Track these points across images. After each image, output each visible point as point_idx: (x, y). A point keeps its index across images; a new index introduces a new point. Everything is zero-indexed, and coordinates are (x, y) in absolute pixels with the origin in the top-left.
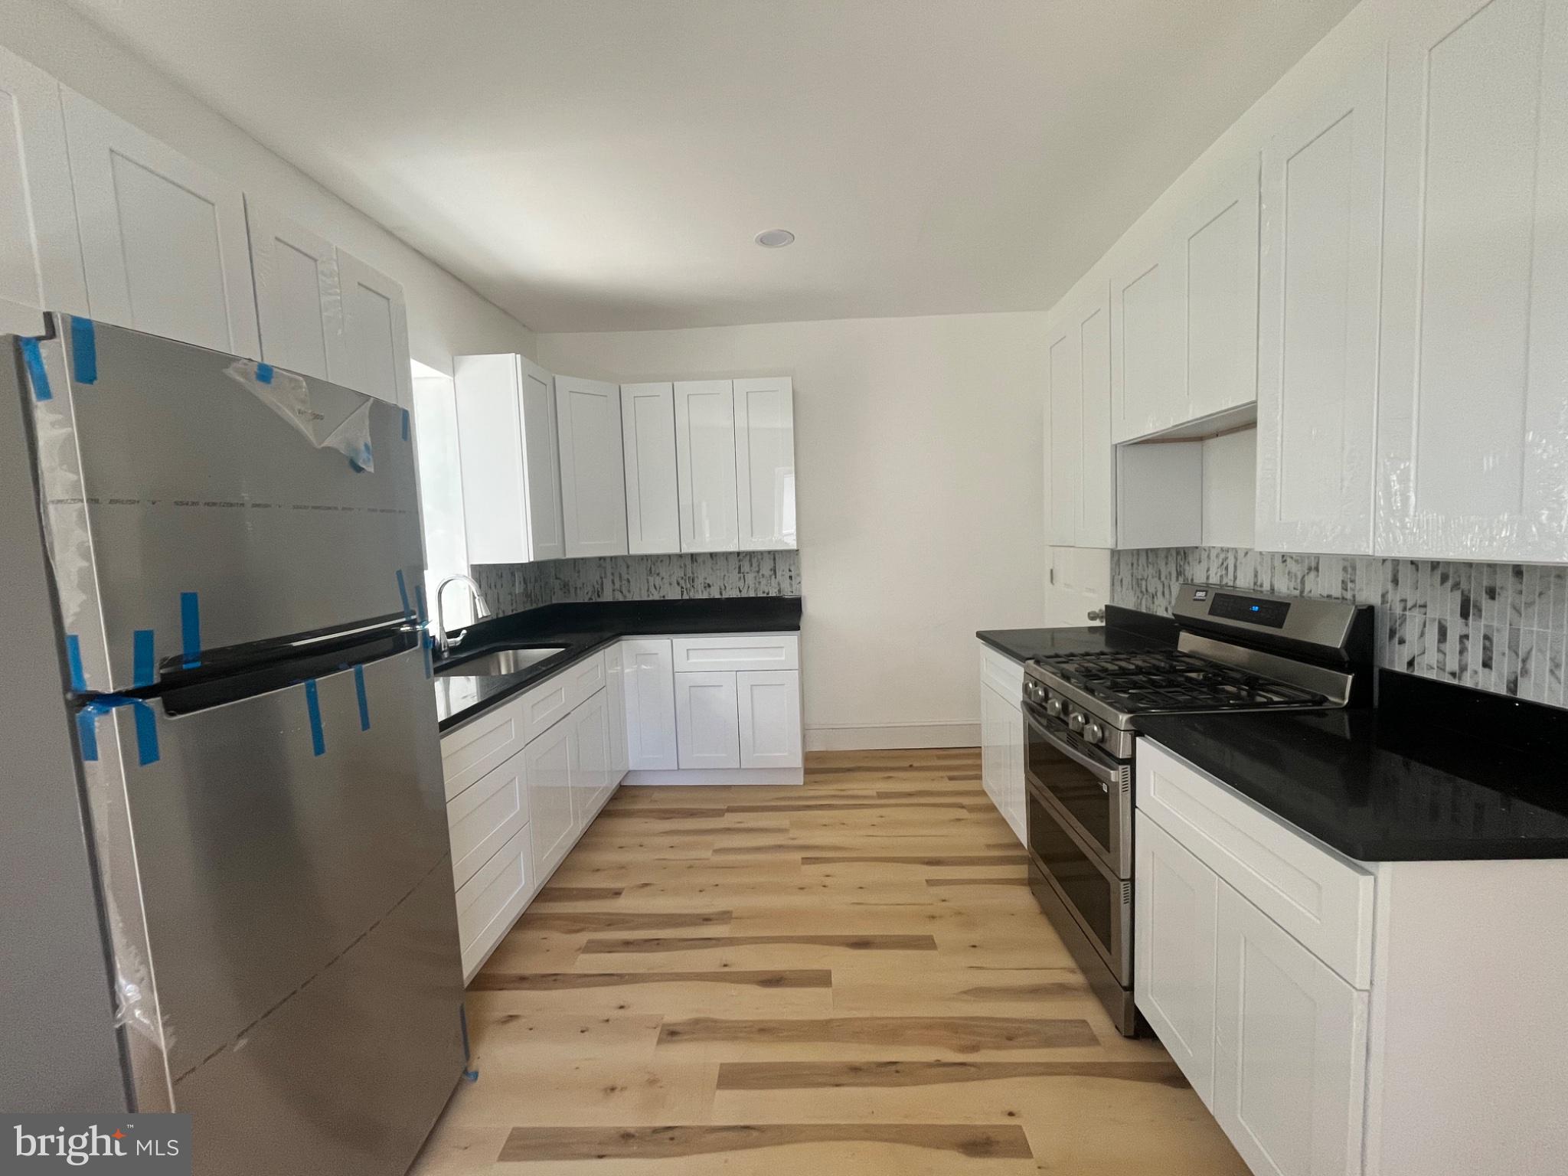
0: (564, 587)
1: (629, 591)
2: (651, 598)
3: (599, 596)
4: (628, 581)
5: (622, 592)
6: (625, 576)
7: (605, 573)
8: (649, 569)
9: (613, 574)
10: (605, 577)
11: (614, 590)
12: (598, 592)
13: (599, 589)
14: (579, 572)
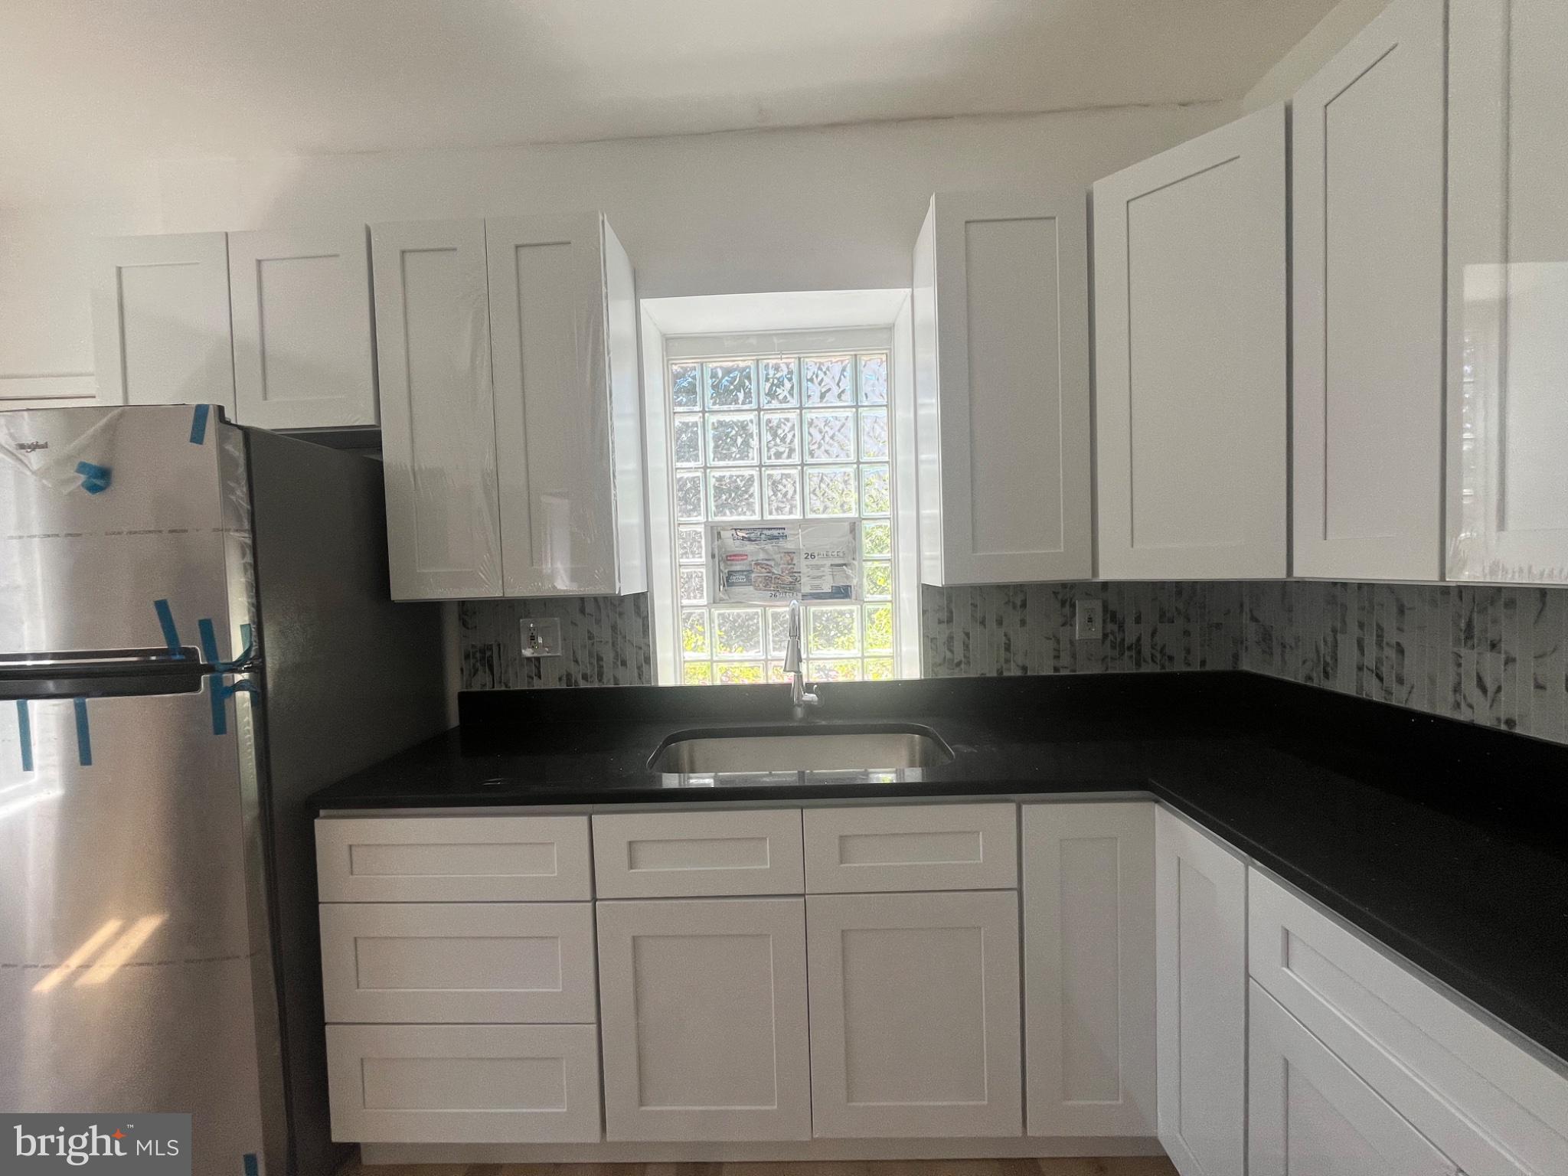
0: (1264, 640)
1: (1400, 680)
2: (1464, 716)
3: (1326, 675)
4: (1400, 650)
5: (1380, 678)
6: (1392, 636)
7: (1344, 622)
8: (1463, 625)
9: (1361, 626)
10: (1344, 632)
11: (1360, 668)
12: (1326, 664)
13: (1328, 659)
14: (1290, 610)
